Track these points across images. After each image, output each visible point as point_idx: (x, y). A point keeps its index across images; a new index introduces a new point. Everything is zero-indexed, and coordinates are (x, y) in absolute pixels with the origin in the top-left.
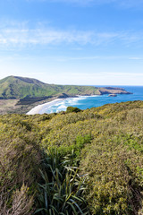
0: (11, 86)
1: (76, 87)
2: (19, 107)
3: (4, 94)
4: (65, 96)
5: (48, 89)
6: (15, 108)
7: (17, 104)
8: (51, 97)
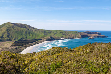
0: (8, 30)
1: (61, 32)
2: (14, 47)
3: (2, 37)
4: (51, 39)
5: (38, 33)
6: (10, 48)
7: (12, 46)
8: (40, 39)
